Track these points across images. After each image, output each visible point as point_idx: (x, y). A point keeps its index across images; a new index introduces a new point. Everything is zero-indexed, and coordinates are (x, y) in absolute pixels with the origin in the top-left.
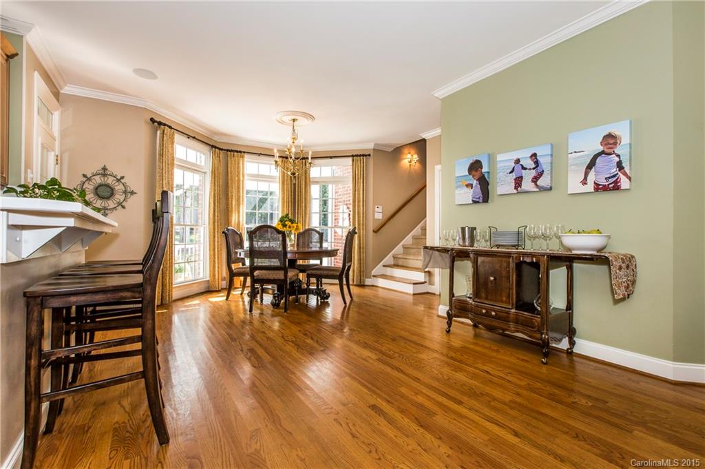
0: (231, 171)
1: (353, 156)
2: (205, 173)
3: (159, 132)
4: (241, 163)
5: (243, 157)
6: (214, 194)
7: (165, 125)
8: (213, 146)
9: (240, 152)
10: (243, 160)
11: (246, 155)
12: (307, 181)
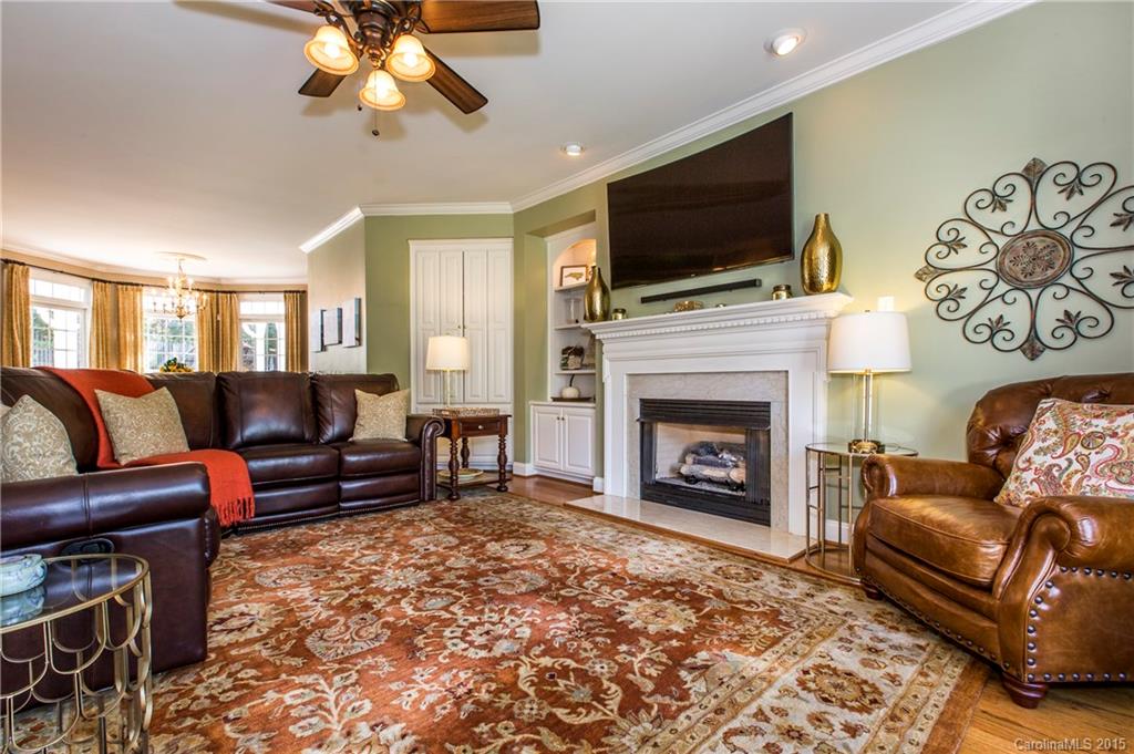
0: (124, 308)
1: (286, 292)
2: (85, 310)
3: (6, 271)
4: (138, 297)
5: (140, 290)
6: (98, 335)
7: (15, 262)
8: (94, 280)
9: (137, 285)
10: (141, 295)
11: (145, 289)
12: (234, 319)
